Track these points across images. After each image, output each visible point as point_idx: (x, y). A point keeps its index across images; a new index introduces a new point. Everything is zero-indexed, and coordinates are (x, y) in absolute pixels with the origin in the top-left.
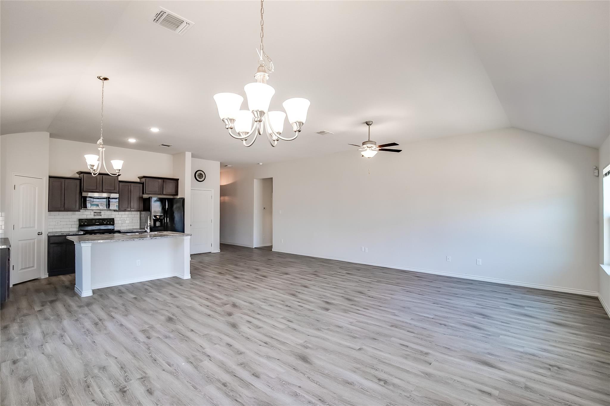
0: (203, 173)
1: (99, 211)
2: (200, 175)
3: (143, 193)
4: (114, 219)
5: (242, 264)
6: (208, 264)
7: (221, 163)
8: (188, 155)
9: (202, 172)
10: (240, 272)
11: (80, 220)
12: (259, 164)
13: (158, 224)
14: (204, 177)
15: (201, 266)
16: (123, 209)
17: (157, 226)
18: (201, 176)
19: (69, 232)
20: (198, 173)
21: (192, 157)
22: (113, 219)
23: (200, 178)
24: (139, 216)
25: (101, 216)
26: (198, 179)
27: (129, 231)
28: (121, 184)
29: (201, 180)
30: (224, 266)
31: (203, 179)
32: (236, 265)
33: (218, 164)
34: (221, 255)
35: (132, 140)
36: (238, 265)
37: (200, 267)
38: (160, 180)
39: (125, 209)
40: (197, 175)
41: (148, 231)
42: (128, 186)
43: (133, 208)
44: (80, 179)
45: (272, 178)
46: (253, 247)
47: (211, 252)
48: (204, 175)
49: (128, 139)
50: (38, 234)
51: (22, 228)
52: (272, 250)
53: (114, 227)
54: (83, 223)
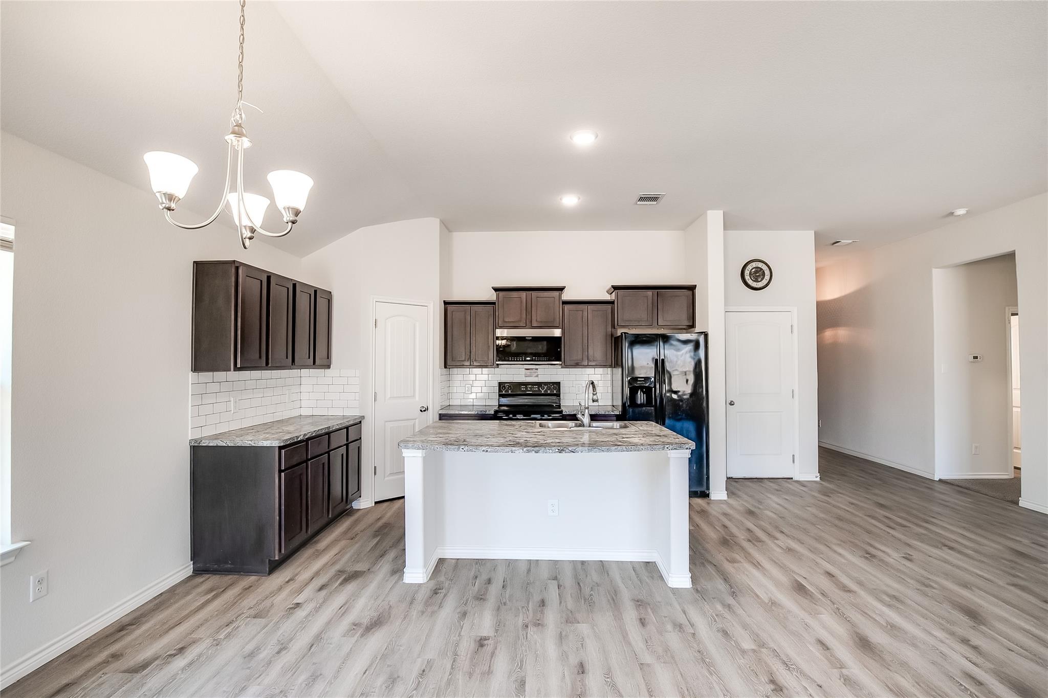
0: (764, 267)
1: (534, 367)
2: (756, 272)
3: (613, 326)
4: (560, 382)
5: (893, 556)
6: (770, 529)
7: (817, 236)
8: (715, 218)
9: (760, 265)
10: (885, 610)
11: (501, 385)
12: (952, 214)
13: (641, 397)
14: (767, 277)
15: (749, 530)
16: (572, 362)
17: (639, 402)
18: (758, 274)
20: (749, 267)
21: (726, 225)
22: (558, 384)
23: (756, 281)
24: (609, 377)
25: (537, 376)
26: (750, 282)
28: (567, 307)
29: (760, 285)
30: (822, 548)
31: (765, 282)
32: (869, 556)
33: (808, 237)
34: (820, 492)
35: (570, 201)
36: (873, 556)
37: (741, 536)
38: (649, 293)
39: (576, 362)
40: (747, 272)
42: (582, 311)
43: (594, 361)
44: (494, 303)
45: (1015, 253)
46: (937, 479)
47: (792, 478)
48: (767, 272)
49: (561, 199)
50: (421, 411)
51: (390, 398)
52: (1020, 505)
53: (559, 400)
54: (507, 391)
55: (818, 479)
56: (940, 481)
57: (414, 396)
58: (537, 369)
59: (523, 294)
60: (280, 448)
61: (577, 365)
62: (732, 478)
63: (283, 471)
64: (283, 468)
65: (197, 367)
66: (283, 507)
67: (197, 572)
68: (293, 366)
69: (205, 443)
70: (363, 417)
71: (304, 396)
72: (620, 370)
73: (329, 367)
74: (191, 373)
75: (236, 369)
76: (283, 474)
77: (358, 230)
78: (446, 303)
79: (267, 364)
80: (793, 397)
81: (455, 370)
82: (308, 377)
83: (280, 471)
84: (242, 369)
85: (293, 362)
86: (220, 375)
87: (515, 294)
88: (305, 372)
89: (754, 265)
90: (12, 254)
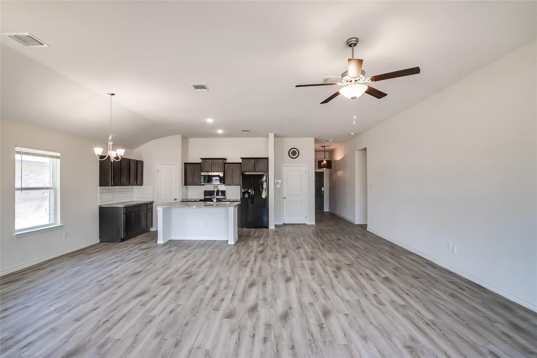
0: (296, 151)
1: (217, 185)
2: (294, 152)
3: (241, 171)
4: (225, 191)
7: (315, 139)
8: (271, 136)
9: (295, 150)
11: (205, 192)
13: (246, 195)
14: (297, 154)
16: (228, 184)
17: (245, 197)
18: (294, 153)
19: (191, 199)
20: (291, 150)
21: (275, 137)
23: (294, 155)
24: (240, 189)
25: (218, 188)
26: (292, 156)
27: (228, 201)
28: (226, 165)
29: (295, 157)
33: (312, 140)
34: (316, 227)
35: (220, 131)
38: (253, 160)
40: (290, 152)
41: (215, 201)
42: (231, 166)
43: (235, 183)
44: (201, 163)
45: (366, 149)
46: (356, 224)
47: (306, 224)
48: (297, 152)
49: (217, 131)
50: (174, 200)
51: (163, 195)
52: (367, 230)
53: (225, 197)
54: (207, 194)
55: (315, 224)
56: (357, 225)
57: (172, 195)
58: (218, 186)
59: (211, 160)
60: (124, 207)
61: (229, 185)
62: (285, 224)
63: (125, 214)
64: (125, 213)
65: (101, 185)
66: (125, 224)
67: (100, 242)
68: (129, 185)
69: (103, 206)
70: (153, 201)
71: (134, 195)
72: (240, 186)
73: (142, 185)
74: (99, 187)
75: (112, 186)
76: (125, 215)
77: (152, 141)
78: (185, 163)
79: (121, 184)
80: (306, 196)
81: (189, 187)
82: (136, 189)
83: (124, 214)
84: (114, 186)
85: (129, 184)
86: (107, 187)
87: (208, 161)
88: (134, 187)
89: (293, 150)
90: (60, 159)
